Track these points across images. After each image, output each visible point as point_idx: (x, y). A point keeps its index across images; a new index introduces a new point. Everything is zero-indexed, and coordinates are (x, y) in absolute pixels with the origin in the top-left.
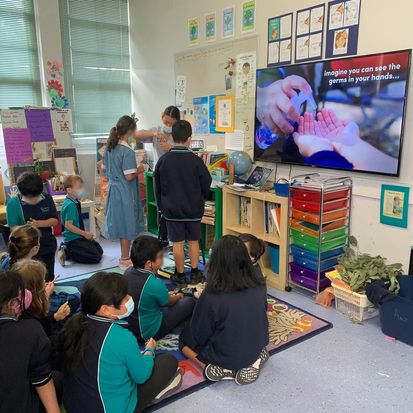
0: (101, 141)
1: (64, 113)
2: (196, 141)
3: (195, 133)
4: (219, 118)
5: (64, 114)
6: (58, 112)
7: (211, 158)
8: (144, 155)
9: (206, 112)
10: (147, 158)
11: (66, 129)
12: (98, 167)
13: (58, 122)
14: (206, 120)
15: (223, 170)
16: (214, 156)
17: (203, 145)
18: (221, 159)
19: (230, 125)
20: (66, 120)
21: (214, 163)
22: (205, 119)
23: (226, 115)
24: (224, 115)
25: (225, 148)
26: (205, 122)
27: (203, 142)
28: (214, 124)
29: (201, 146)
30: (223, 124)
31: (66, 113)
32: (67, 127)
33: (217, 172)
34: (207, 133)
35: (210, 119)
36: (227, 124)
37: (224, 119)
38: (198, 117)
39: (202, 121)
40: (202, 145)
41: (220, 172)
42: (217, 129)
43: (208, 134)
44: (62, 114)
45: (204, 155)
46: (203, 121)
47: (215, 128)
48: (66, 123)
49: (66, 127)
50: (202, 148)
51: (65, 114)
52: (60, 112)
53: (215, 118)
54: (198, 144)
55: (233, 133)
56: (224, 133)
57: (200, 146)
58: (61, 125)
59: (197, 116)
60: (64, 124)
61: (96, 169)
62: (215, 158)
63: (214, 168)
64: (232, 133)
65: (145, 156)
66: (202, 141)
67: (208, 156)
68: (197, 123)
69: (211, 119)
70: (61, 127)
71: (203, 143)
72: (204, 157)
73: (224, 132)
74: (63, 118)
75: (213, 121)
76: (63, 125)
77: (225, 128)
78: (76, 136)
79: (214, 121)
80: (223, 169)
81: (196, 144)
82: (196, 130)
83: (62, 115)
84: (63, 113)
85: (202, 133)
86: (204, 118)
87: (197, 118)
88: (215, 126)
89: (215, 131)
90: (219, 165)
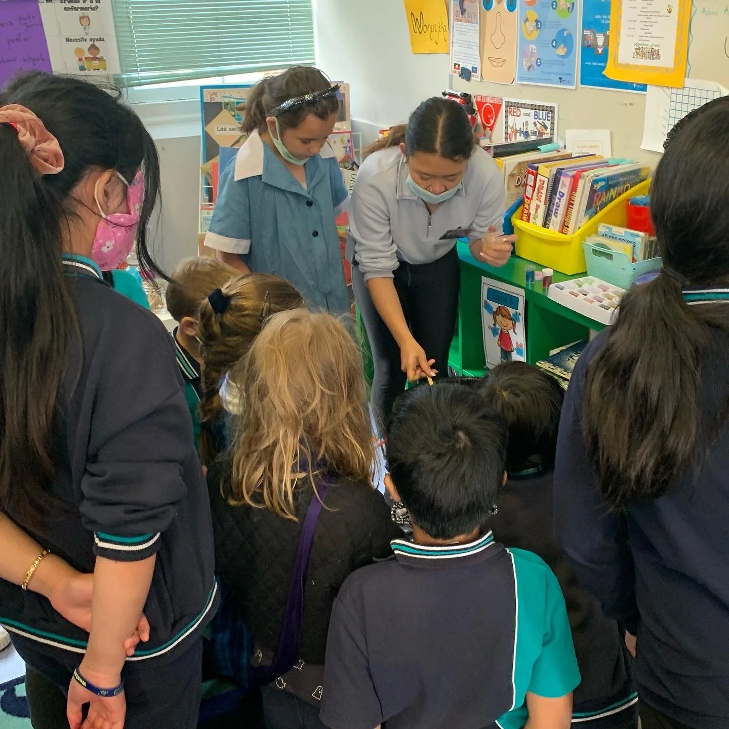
0: (215, 94)
1: (86, 9)
2: (525, 106)
3: (521, 79)
4: (624, 32)
5: (86, 13)
6: (65, 9)
7: (593, 191)
8: (349, 141)
9: (569, 5)
10: (358, 148)
11: (96, 63)
12: (206, 179)
13: (68, 40)
14: (570, 35)
15: (638, 240)
16: (602, 184)
17: (552, 124)
18: (627, 189)
19: (667, 60)
20: (94, 32)
21: (601, 209)
22: (564, 30)
23: (653, 19)
24: (645, 19)
25: (643, 147)
26: (563, 39)
27: (553, 112)
28: (600, 50)
29: (546, 128)
30: (640, 52)
31: (93, 9)
32: (98, 56)
33: (615, 247)
34: (569, 83)
35: (584, 28)
36: (654, 54)
37: (642, 33)
38: (537, 21)
39: (551, 34)
40: (548, 124)
41: (629, 246)
42: (610, 72)
43: (574, 88)
44: (80, 12)
45: (566, 176)
46: (554, 38)
47: (603, 68)
48: (97, 43)
49: (95, 59)
50: (550, 141)
51: (90, 13)
52: (72, 8)
53: (603, 28)
54: (531, 120)
55: (680, 92)
56: (644, 88)
57: (538, 125)
58: (79, 51)
59: (533, 15)
60: (89, 49)
61: (202, 186)
62: (608, 188)
63: (602, 229)
64: (674, 91)
65: (350, 145)
66: (551, 110)
67: (581, 183)
68: (532, 42)
69: (586, 32)
70: (80, 60)
71: (553, 118)
72: (563, 184)
73: (640, 85)
74: (85, 29)
75: (595, 39)
76: (86, 51)
77: (648, 68)
78: (137, 79)
79: (600, 40)
80: (637, 236)
81: (523, 119)
82: (529, 68)
83: (81, 18)
84: (82, 9)
85: (548, 80)
86: (561, 28)
87: (531, 25)
88: (604, 57)
89: (604, 76)
90: (622, 215)
